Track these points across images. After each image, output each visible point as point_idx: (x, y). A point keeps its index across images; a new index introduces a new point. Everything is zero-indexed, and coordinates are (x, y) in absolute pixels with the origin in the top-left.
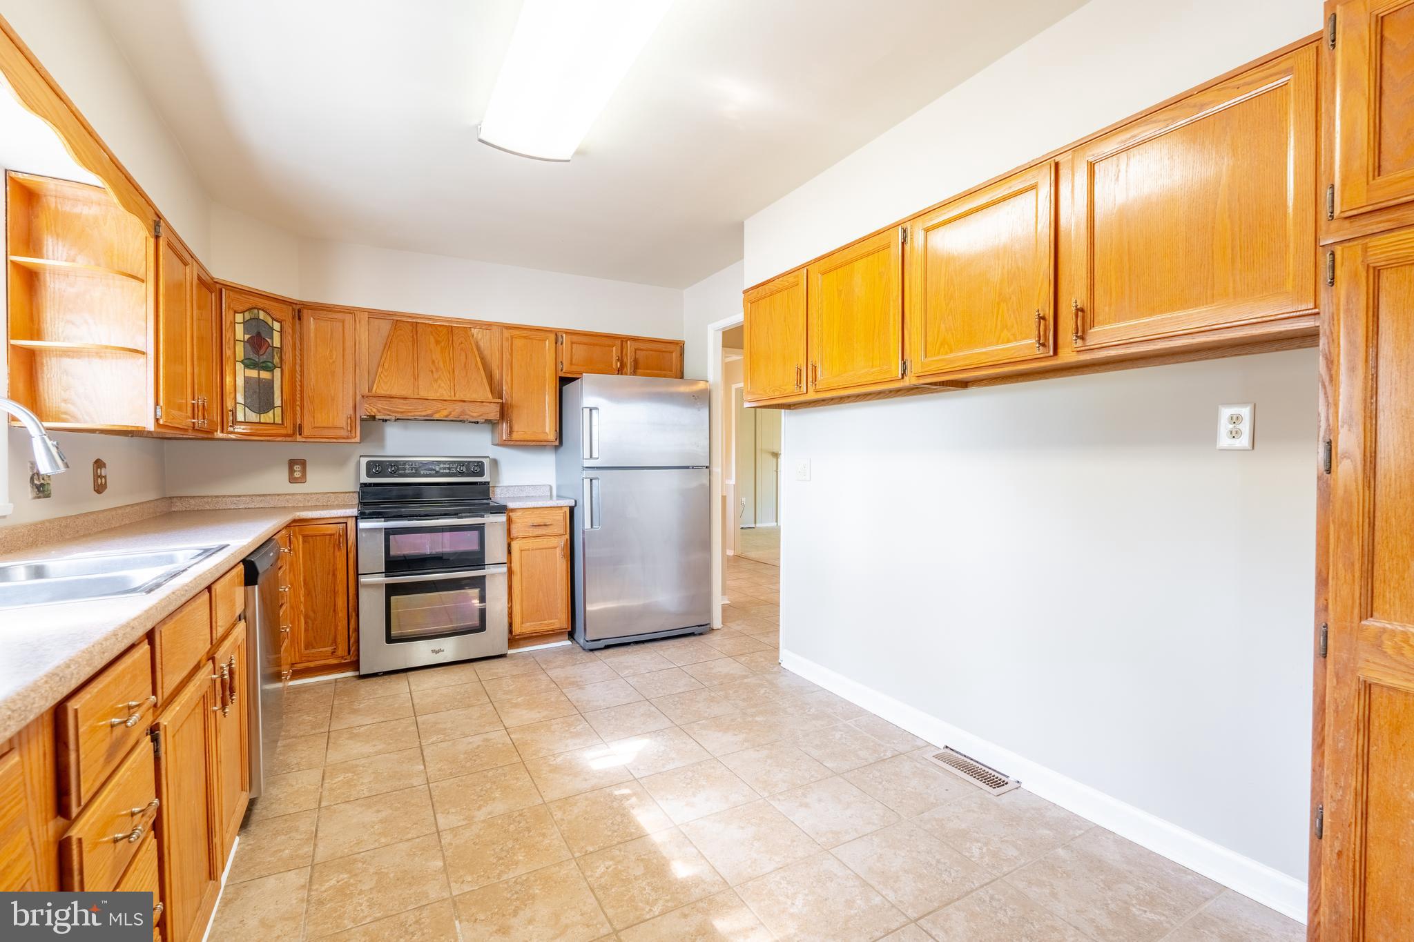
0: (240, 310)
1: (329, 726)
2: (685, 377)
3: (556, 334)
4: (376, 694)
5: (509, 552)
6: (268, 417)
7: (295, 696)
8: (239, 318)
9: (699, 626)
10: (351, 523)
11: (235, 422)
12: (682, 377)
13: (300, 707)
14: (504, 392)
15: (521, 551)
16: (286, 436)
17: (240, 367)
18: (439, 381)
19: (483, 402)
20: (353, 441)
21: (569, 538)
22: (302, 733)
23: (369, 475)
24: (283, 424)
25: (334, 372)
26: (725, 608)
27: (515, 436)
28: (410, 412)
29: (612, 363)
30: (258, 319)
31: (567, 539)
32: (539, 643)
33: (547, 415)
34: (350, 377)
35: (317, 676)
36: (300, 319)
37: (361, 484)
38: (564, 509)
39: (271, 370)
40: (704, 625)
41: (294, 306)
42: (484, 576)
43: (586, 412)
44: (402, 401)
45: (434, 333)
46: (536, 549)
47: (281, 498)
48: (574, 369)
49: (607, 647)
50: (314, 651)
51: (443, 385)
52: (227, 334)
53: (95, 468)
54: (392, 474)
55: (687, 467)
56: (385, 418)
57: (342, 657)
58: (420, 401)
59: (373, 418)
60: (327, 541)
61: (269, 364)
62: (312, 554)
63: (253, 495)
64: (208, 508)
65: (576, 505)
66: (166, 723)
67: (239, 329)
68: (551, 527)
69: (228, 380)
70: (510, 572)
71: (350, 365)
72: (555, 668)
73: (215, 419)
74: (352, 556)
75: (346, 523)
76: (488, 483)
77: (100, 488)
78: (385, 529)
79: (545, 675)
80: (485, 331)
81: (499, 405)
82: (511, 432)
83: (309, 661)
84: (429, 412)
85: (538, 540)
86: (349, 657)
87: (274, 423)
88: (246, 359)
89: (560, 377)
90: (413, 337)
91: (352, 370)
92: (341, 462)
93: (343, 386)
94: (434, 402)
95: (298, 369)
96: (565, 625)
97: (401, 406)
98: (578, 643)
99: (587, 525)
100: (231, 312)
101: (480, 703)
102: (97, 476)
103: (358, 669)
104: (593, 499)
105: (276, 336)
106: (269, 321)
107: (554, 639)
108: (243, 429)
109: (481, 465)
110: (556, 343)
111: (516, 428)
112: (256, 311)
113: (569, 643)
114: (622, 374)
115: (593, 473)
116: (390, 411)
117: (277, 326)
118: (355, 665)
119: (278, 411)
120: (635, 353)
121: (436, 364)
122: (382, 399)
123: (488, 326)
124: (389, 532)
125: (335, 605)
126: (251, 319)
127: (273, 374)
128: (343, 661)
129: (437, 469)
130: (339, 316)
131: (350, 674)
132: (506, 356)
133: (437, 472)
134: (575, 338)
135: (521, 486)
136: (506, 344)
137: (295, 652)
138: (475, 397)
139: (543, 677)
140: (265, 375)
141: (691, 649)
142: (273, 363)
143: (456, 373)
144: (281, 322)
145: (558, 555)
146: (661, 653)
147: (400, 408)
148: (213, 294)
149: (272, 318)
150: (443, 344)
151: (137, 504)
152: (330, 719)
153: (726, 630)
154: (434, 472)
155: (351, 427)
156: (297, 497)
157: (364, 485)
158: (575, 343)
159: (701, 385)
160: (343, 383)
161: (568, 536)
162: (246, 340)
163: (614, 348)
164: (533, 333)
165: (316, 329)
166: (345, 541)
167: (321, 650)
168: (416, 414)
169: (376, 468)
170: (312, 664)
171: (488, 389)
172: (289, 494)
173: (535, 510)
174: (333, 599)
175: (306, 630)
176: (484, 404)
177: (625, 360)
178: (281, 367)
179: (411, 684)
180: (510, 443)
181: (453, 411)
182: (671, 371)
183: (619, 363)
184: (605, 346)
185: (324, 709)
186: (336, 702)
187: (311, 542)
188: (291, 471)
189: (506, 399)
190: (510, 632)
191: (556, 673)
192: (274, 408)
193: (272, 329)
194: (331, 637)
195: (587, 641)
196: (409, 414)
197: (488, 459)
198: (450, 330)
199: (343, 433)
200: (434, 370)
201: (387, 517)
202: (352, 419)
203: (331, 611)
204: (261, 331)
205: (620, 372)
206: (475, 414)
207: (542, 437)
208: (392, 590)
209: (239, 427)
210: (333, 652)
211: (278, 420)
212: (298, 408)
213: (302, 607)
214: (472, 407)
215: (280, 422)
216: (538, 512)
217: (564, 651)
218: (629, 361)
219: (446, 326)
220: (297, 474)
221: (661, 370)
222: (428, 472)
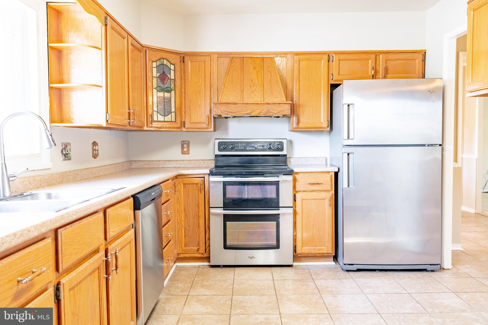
0: (154, 60)
1: (189, 292)
2: (426, 77)
3: (329, 55)
4: (216, 277)
5: (295, 200)
6: (168, 118)
7: (178, 271)
8: (154, 65)
9: (431, 265)
10: (206, 177)
11: (153, 121)
12: (424, 77)
13: (179, 278)
14: (294, 96)
15: (302, 200)
16: (177, 128)
17: (155, 91)
18: (255, 92)
19: (280, 104)
20: (210, 130)
21: (334, 193)
22: (176, 293)
23: (220, 150)
24: (175, 122)
25: (200, 91)
26: (455, 254)
27: (301, 125)
28: (239, 112)
29: (368, 71)
30: (163, 64)
31: (332, 194)
32: (314, 260)
33: (322, 110)
34: (208, 93)
35: (190, 262)
36: (184, 62)
37: (216, 155)
38: (331, 174)
39: (169, 92)
40: (435, 265)
41: (181, 55)
42: (279, 214)
43: (346, 107)
44: (234, 105)
45: (253, 63)
46: (312, 199)
47: (178, 162)
48: (340, 78)
49: (359, 270)
50: (189, 248)
51: (257, 94)
52: (149, 74)
53: (93, 146)
54: (232, 149)
55: (424, 145)
56: (227, 116)
57: (202, 254)
58: (244, 105)
59: (220, 116)
60: (195, 187)
61: (169, 88)
62: (187, 194)
63: (165, 161)
64: (146, 167)
65: (339, 171)
66: (64, 282)
67: (155, 70)
68: (321, 185)
69: (150, 98)
70: (295, 213)
71: (208, 86)
72: (321, 279)
73: (143, 120)
74: (207, 196)
75: (204, 177)
76: (286, 155)
77: (95, 156)
78: (223, 182)
79: (313, 283)
80: (283, 58)
81: (290, 105)
82: (298, 123)
83: (186, 253)
84: (249, 112)
85: (314, 193)
86: (205, 254)
87: (171, 121)
88: (158, 87)
89: (330, 84)
90: (241, 66)
91: (209, 89)
92: (206, 142)
93: (205, 99)
94: (251, 105)
95: (183, 90)
96: (330, 251)
97: (233, 108)
98: (340, 264)
99: (345, 185)
100: (151, 62)
101: (269, 294)
102: (94, 150)
103: (209, 262)
104: (350, 167)
105: (172, 72)
106: (169, 64)
107: (324, 259)
108: (157, 125)
109: (281, 144)
110: (329, 61)
111: (301, 120)
112: (162, 60)
113: (333, 263)
114: (376, 79)
115: (350, 150)
116: (227, 112)
117: (172, 67)
118: (208, 259)
119: (173, 114)
120: (386, 63)
121: (254, 82)
122: (223, 105)
123: (284, 54)
124: (225, 184)
125: (199, 224)
126: (160, 65)
127: (171, 94)
128: (203, 256)
129: (256, 146)
130: (203, 58)
131: (206, 264)
132: (296, 73)
133: (256, 148)
134: (342, 57)
135: (307, 158)
136: (296, 65)
137: (180, 247)
138: (276, 101)
139: (311, 284)
140: (167, 95)
141: (422, 281)
142: (170, 88)
143: (265, 86)
144: (174, 65)
145: (326, 204)
146: (398, 280)
147: (233, 110)
148: (142, 53)
149: (170, 63)
150: (257, 69)
151: (113, 164)
152: (191, 288)
153: (454, 270)
154: (254, 148)
155: (209, 122)
156: (185, 162)
157: (216, 156)
158: (341, 60)
159: (438, 83)
160: (205, 97)
161: (333, 192)
162: (158, 76)
163: (370, 61)
164: (313, 56)
165: (191, 67)
166: (204, 188)
167: (192, 248)
168: (241, 113)
169: (223, 146)
170: (188, 255)
171: (284, 96)
172: (181, 160)
173: (312, 174)
174: (198, 219)
175: (185, 236)
176: (281, 105)
177: (378, 68)
178: (175, 90)
179: (235, 275)
180: (298, 130)
181: (263, 110)
182: (415, 73)
183: (373, 72)
184: (363, 60)
185: (189, 282)
186: (196, 279)
187: (187, 188)
188: (183, 147)
189: (295, 101)
190: (295, 251)
191: (320, 283)
192: (171, 113)
193: (170, 69)
194: (197, 242)
195: (345, 264)
196: (238, 113)
197: (286, 140)
198: (262, 60)
199: (205, 126)
200: (252, 85)
201: (225, 175)
202: (209, 118)
203: (197, 227)
204: (165, 71)
205: (374, 77)
206: (275, 112)
207: (318, 125)
208: (227, 218)
209: (154, 123)
210: (198, 250)
211: (173, 120)
212: (183, 113)
213: (183, 223)
214: (273, 107)
215: (174, 121)
216: (313, 175)
217: (329, 268)
218: (381, 69)
219: (260, 58)
220: (185, 150)
221: (406, 73)
222: (251, 148)
